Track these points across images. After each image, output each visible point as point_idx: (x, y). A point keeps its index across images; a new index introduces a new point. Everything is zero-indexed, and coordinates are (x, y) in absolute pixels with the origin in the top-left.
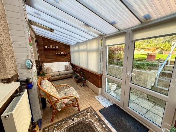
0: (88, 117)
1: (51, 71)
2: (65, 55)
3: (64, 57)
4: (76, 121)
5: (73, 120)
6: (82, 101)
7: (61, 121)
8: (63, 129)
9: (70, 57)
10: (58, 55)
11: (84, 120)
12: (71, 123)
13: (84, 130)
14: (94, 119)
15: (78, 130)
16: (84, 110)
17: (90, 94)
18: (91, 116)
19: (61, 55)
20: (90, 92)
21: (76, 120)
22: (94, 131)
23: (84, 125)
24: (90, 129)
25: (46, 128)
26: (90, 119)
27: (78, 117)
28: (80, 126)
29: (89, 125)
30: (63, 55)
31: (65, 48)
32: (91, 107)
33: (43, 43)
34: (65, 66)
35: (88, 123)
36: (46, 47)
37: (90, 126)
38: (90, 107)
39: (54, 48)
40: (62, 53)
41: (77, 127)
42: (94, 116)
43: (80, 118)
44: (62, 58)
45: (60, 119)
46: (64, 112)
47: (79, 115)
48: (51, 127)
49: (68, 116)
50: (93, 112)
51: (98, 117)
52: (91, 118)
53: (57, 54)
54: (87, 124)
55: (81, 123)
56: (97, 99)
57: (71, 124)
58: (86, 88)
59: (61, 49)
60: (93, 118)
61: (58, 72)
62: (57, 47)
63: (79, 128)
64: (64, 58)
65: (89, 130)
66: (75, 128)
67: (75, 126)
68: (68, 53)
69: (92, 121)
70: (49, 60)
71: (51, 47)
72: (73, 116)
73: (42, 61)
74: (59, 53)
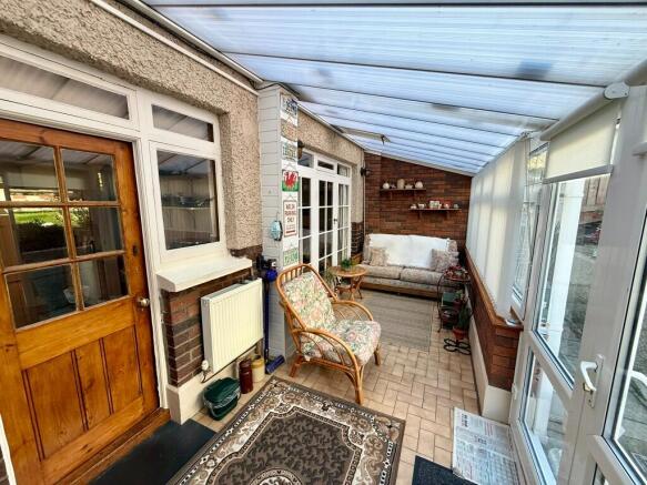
0: (362, 436)
1: (381, 260)
2: (442, 213)
3: (440, 219)
4: (329, 417)
5: (325, 409)
6: (396, 387)
7: (305, 389)
8: (292, 406)
9: (466, 223)
10: (417, 212)
11: (347, 432)
12: (316, 409)
13: (323, 450)
14: (374, 457)
15: (311, 437)
16: (372, 413)
17: (447, 388)
18: (372, 442)
19: (428, 213)
20: (455, 382)
21: (331, 415)
22: (339, 479)
23: (333, 444)
24: (337, 465)
25: (276, 378)
26: (362, 447)
27: (341, 413)
28: (324, 432)
29: (344, 456)
30: (435, 212)
31: (449, 187)
32: (403, 423)
33: (383, 173)
34: (434, 253)
35: (348, 449)
36: (386, 186)
37: (342, 459)
38: (398, 420)
39: (409, 187)
40: (435, 205)
41: (316, 430)
42: (383, 452)
43: (343, 418)
44: (432, 222)
45: (308, 385)
46: (328, 377)
47: (347, 411)
48: (283, 384)
49: (326, 391)
50: (390, 439)
51: (390, 468)
52: (367, 446)
53: (414, 207)
54: (344, 448)
55: (333, 431)
56: (457, 423)
57: (315, 412)
58: (456, 360)
59: (434, 191)
60: (372, 453)
61: (404, 267)
62: (419, 185)
63: (317, 436)
64: (441, 222)
65: (331, 461)
66: (311, 427)
67: (316, 421)
68: (456, 206)
69: (363, 455)
70: (389, 225)
71: (401, 184)
72: (335, 400)
73: (370, 227)
74: (422, 206)
